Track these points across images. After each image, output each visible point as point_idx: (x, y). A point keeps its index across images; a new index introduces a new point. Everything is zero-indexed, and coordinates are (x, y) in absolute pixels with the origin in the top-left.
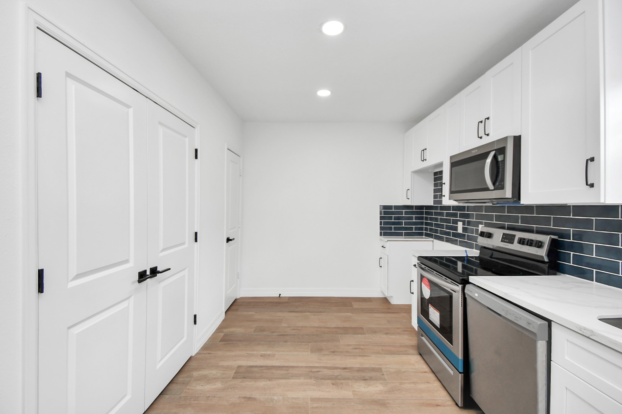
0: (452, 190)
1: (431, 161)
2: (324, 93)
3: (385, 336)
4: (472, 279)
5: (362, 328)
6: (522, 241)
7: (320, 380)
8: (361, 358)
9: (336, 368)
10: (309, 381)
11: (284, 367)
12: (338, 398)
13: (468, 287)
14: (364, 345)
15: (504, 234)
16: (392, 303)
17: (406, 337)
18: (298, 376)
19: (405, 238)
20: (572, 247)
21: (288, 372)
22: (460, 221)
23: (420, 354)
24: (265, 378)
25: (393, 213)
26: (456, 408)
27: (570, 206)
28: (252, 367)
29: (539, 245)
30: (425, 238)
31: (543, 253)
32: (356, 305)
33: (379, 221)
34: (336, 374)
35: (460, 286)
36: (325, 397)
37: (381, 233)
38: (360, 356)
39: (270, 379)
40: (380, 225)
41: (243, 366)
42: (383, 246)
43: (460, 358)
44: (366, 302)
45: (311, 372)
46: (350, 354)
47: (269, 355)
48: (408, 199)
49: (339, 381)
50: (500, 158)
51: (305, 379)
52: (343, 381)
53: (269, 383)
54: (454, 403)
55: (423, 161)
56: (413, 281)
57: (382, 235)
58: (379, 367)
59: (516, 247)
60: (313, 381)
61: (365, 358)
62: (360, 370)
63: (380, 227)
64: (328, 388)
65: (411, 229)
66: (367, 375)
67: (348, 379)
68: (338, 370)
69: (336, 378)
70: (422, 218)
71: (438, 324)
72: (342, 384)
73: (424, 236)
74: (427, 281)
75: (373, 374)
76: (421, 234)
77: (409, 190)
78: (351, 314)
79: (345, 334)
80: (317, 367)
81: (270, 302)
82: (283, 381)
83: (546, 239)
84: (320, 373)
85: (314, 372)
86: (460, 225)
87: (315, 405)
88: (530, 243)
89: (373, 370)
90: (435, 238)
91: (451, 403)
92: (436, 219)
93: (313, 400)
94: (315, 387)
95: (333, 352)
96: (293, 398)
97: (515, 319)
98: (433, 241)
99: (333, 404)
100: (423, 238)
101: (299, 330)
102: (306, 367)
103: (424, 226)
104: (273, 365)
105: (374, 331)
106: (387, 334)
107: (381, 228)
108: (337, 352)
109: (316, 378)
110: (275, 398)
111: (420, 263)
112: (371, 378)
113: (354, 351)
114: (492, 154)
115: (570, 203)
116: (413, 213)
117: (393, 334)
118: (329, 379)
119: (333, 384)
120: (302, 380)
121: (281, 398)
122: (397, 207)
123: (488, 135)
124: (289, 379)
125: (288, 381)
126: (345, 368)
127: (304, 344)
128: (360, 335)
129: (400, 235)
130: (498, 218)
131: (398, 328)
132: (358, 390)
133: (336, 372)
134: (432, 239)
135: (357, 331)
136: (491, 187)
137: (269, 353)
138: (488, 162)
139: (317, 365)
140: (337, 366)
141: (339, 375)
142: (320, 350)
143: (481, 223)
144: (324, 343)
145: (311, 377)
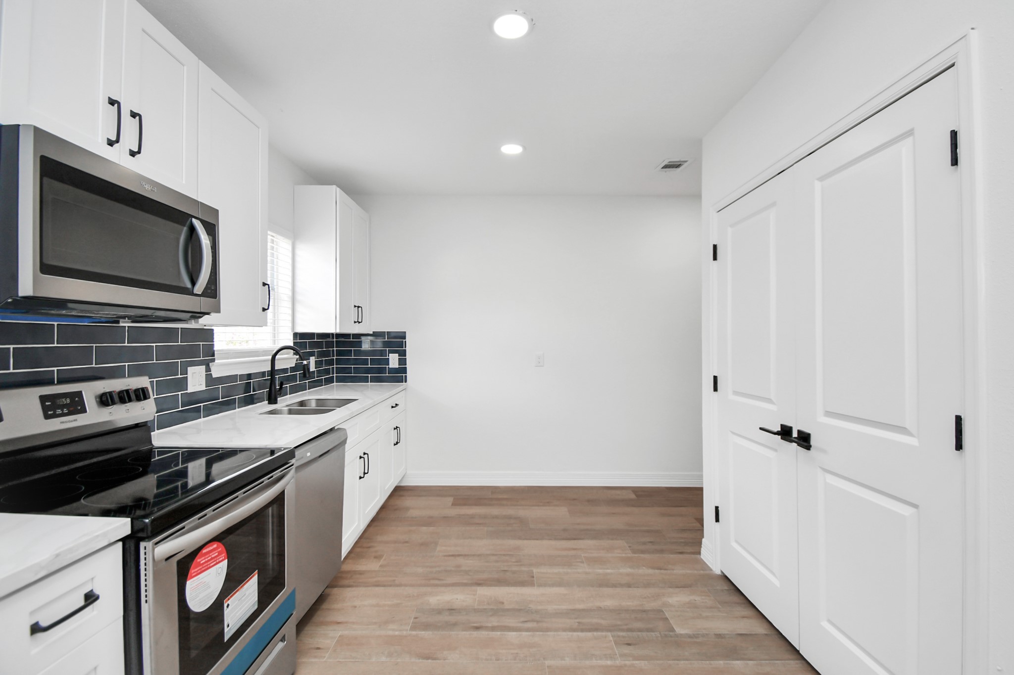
10: (540, 607)
28: (647, 631)
29: (144, 395)
34: (496, 617)
45: (538, 622)
49: (491, 607)
51: (547, 610)
52: (486, 606)
60: (533, 606)
62: (455, 625)
66: (443, 618)
68: (490, 625)
69: (496, 612)
72: (488, 604)
75: (432, 618)
80: (528, 629)
84: (522, 619)
85: (533, 621)
94: (529, 599)
102: (547, 630)
104: (610, 632)
109: (528, 610)
118: (508, 610)
119: (503, 603)
120: (551, 608)
124: (571, 610)
125: (571, 607)
141: (491, 616)
145: (537, 612)
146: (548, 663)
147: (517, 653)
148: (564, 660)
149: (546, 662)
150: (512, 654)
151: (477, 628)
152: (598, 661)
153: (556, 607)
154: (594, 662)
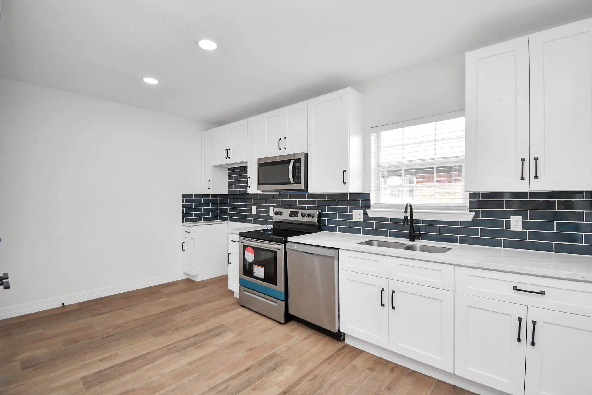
0: (260, 183)
1: (235, 159)
2: (151, 81)
3: (209, 304)
4: (289, 239)
5: (187, 305)
6: (304, 215)
7: (183, 351)
8: (203, 324)
9: (189, 338)
10: (173, 355)
11: (138, 357)
12: (208, 354)
13: (288, 244)
14: (198, 316)
15: (291, 212)
16: (197, 281)
17: (225, 300)
18: (161, 356)
19: (203, 223)
20: (327, 216)
21: (147, 359)
22: (254, 205)
23: (243, 306)
24: (126, 373)
25: (193, 201)
26: (281, 326)
27: (326, 194)
28: (100, 372)
29: (313, 216)
30: (219, 221)
31: (315, 220)
32: (166, 291)
33: (181, 208)
34: (193, 342)
35: (283, 244)
36: (197, 358)
37: (183, 220)
38: (201, 323)
39: (134, 371)
40: (182, 212)
41: (88, 376)
42: (186, 232)
43: (283, 291)
44: (172, 286)
46: (192, 325)
47: (111, 356)
48: (209, 189)
49: (199, 345)
50: (298, 165)
51: (168, 356)
52: (203, 343)
53: (135, 374)
54: (278, 324)
55: (226, 158)
56: (230, 254)
57: (184, 222)
58: (221, 324)
59: (300, 218)
60: (177, 354)
61: (206, 323)
62: (208, 332)
63: (182, 214)
64: (194, 352)
65: (208, 214)
66: (218, 331)
67: (204, 340)
68: (192, 338)
69: (195, 343)
70: (216, 205)
71: (263, 276)
72: (203, 345)
73: (218, 220)
74: (251, 248)
75: (220, 330)
76: (215, 219)
77: (209, 181)
78: (167, 299)
79: (174, 314)
80: (172, 344)
81: (54, 315)
82: (149, 366)
83: (316, 213)
85: (172, 348)
86: (254, 209)
87: (194, 366)
88: (309, 216)
89: (218, 327)
90: (230, 221)
91: (276, 324)
92: (231, 206)
93: (189, 364)
94: (183, 357)
95: (176, 329)
96: (171, 372)
97: (323, 253)
98: (228, 223)
99: (208, 359)
100: (217, 221)
101: (123, 327)
102: (162, 348)
103: (218, 212)
104: (125, 361)
105: (198, 304)
106: (209, 302)
107: (184, 215)
108: (179, 328)
109: (178, 351)
110: (154, 379)
111: (241, 237)
112: (221, 333)
113: (193, 322)
114: (292, 161)
115: (325, 192)
116: (210, 201)
117: (214, 301)
120: (166, 358)
121: (159, 376)
122: (197, 196)
123: (285, 149)
126: (196, 335)
127: (140, 334)
128: (189, 311)
129: (200, 220)
130: (283, 202)
131: (215, 296)
132: (218, 343)
133: (192, 340)
134: (227, 222)
135: (183, 308)
136: (292, 181)
137: (107, 355)
138: (291, 167)
139: (170, 343)
140: (188, 336)
142: (162, 333)
143: (272, 206)
144: (161, 327)
145: (173, 353)
146: (196, 375)
147: (215, 370)
148: (188, 380)
149: (197, 375)
150: (217, 369)
151: (247, 370)
152: (169, 389)
153: (163, 360)
154: (171, 388)
